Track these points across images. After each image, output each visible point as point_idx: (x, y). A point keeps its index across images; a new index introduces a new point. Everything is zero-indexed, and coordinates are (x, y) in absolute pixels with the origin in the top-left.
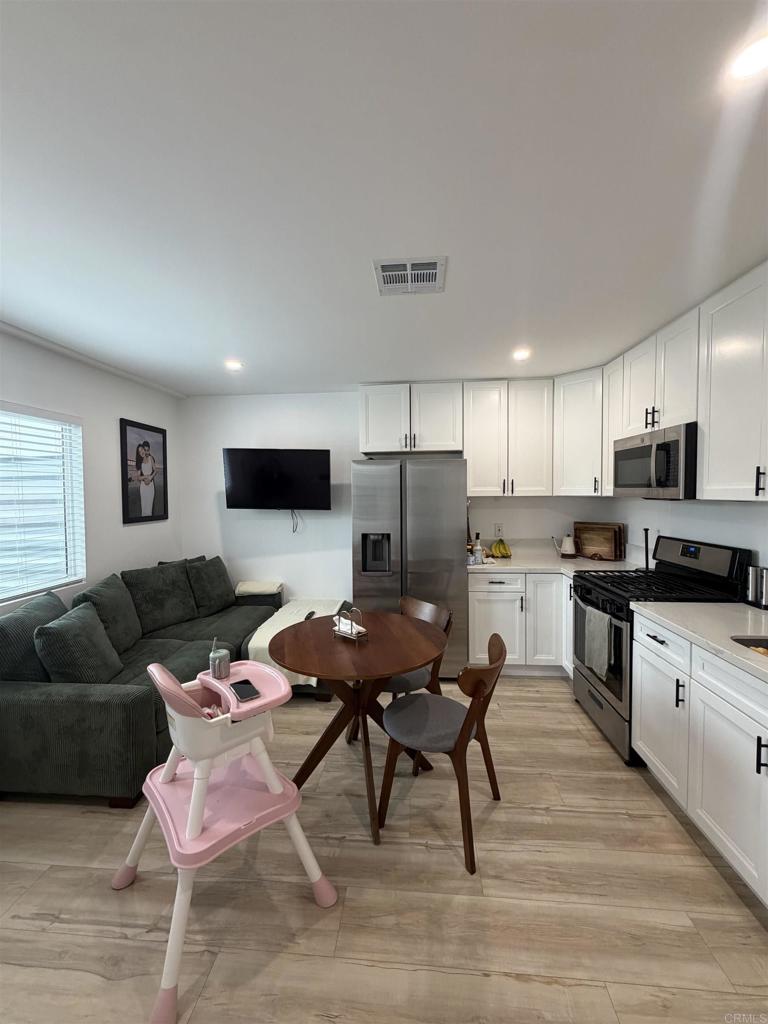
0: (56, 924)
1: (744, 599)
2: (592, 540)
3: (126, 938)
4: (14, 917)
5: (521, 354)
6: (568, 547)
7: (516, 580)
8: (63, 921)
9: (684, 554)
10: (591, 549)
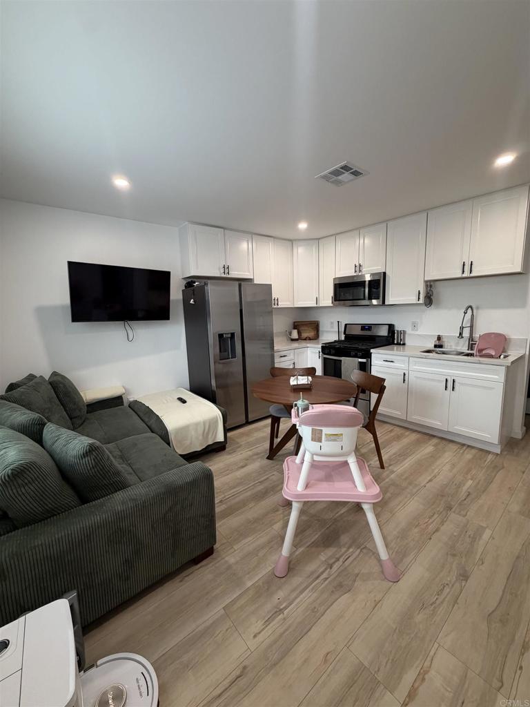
0: (285, 612)
1: (393, 343)
2: (305, 330)
3: (326, 579)
4: (255, 636)
5: (303, 226)
6: (295, 334)
7: (290, 354)
8: (286, 608)
9: (362, 330)
10: (304, 335)
